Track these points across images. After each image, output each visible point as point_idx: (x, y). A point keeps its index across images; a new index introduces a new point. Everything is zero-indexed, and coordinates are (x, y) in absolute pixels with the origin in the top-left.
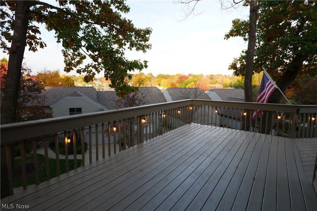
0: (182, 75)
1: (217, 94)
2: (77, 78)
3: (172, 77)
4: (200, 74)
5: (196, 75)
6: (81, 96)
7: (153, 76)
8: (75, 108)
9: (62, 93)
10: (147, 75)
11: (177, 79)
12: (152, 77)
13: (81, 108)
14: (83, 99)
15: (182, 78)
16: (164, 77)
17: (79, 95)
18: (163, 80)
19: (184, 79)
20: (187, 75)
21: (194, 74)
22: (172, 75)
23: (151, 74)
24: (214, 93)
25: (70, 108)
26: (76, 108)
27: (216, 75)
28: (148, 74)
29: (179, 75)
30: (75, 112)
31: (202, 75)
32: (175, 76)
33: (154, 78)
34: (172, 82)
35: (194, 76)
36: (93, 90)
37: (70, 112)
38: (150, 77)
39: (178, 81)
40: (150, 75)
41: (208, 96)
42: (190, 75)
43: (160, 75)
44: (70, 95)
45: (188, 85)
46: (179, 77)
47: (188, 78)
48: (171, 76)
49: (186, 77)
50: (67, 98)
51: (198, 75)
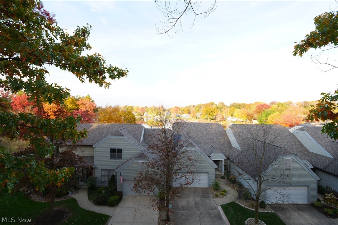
0: (262, 104)
1: (311, 135)
2: (148, 109)
3: (249, 106)
4: (288, 102)
5: (281, 102)
6: (123, 135)
7: (226, 105)
8: (115, 149)
9: (108, 131)
10: (217, 104)
11: (254, 108)
12: (223, 106)
13: (122, 149)
14: (124, 138)
15: (262, 108)
16: (239, 107)
17: (120, 135)
18: (237, 110)
19: (264, 109)
20: (268, 103)
21: (279, 102)
22: (249, 103)
23: (223, 104)
24: (306, 133)
25: (111, 149)
26: (117, 149)
27: (313, 102)
28: (219, 103)
29: (257, 103)
30: (115, 153)
31: (290, 103)
32: (252, 104)
33: (226, 108)
34: (248, 113)
35: (279, 104)
36: (139, 128)
37: (111, 153)
38: (221, 107)
39: (256, 110)
40: (221, 104)
41: (295, 137)
42: (273, 103)
43: (234, 103)
44: (112, 135)
45: (270, 116)
46: (257, 107)
47: (270, 107)
48: (247, 105)
49: (266, 106)
50: (109, 138)
51: (285, 103)
